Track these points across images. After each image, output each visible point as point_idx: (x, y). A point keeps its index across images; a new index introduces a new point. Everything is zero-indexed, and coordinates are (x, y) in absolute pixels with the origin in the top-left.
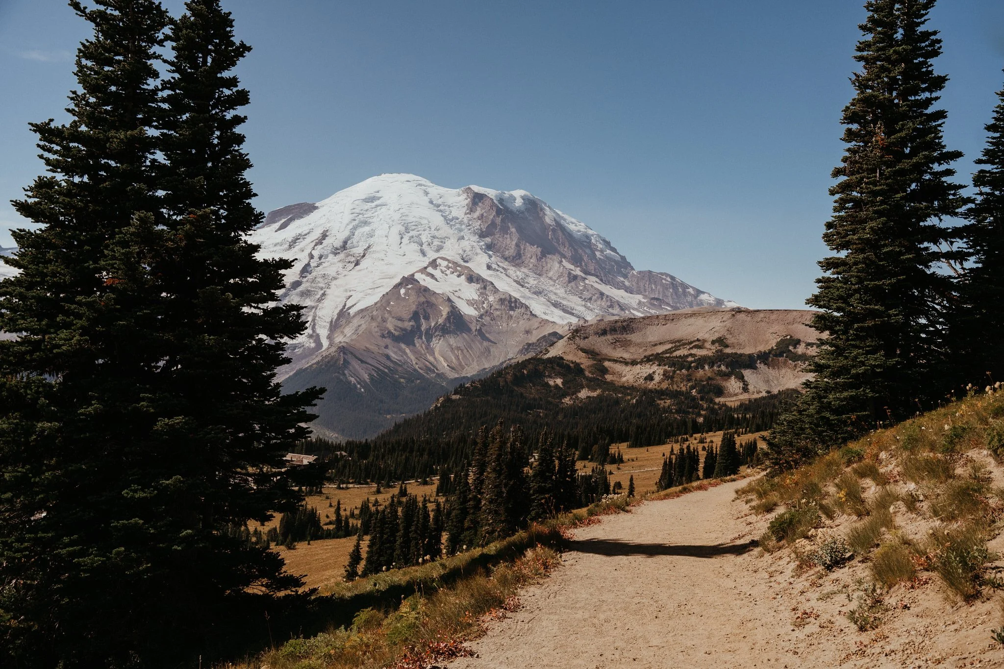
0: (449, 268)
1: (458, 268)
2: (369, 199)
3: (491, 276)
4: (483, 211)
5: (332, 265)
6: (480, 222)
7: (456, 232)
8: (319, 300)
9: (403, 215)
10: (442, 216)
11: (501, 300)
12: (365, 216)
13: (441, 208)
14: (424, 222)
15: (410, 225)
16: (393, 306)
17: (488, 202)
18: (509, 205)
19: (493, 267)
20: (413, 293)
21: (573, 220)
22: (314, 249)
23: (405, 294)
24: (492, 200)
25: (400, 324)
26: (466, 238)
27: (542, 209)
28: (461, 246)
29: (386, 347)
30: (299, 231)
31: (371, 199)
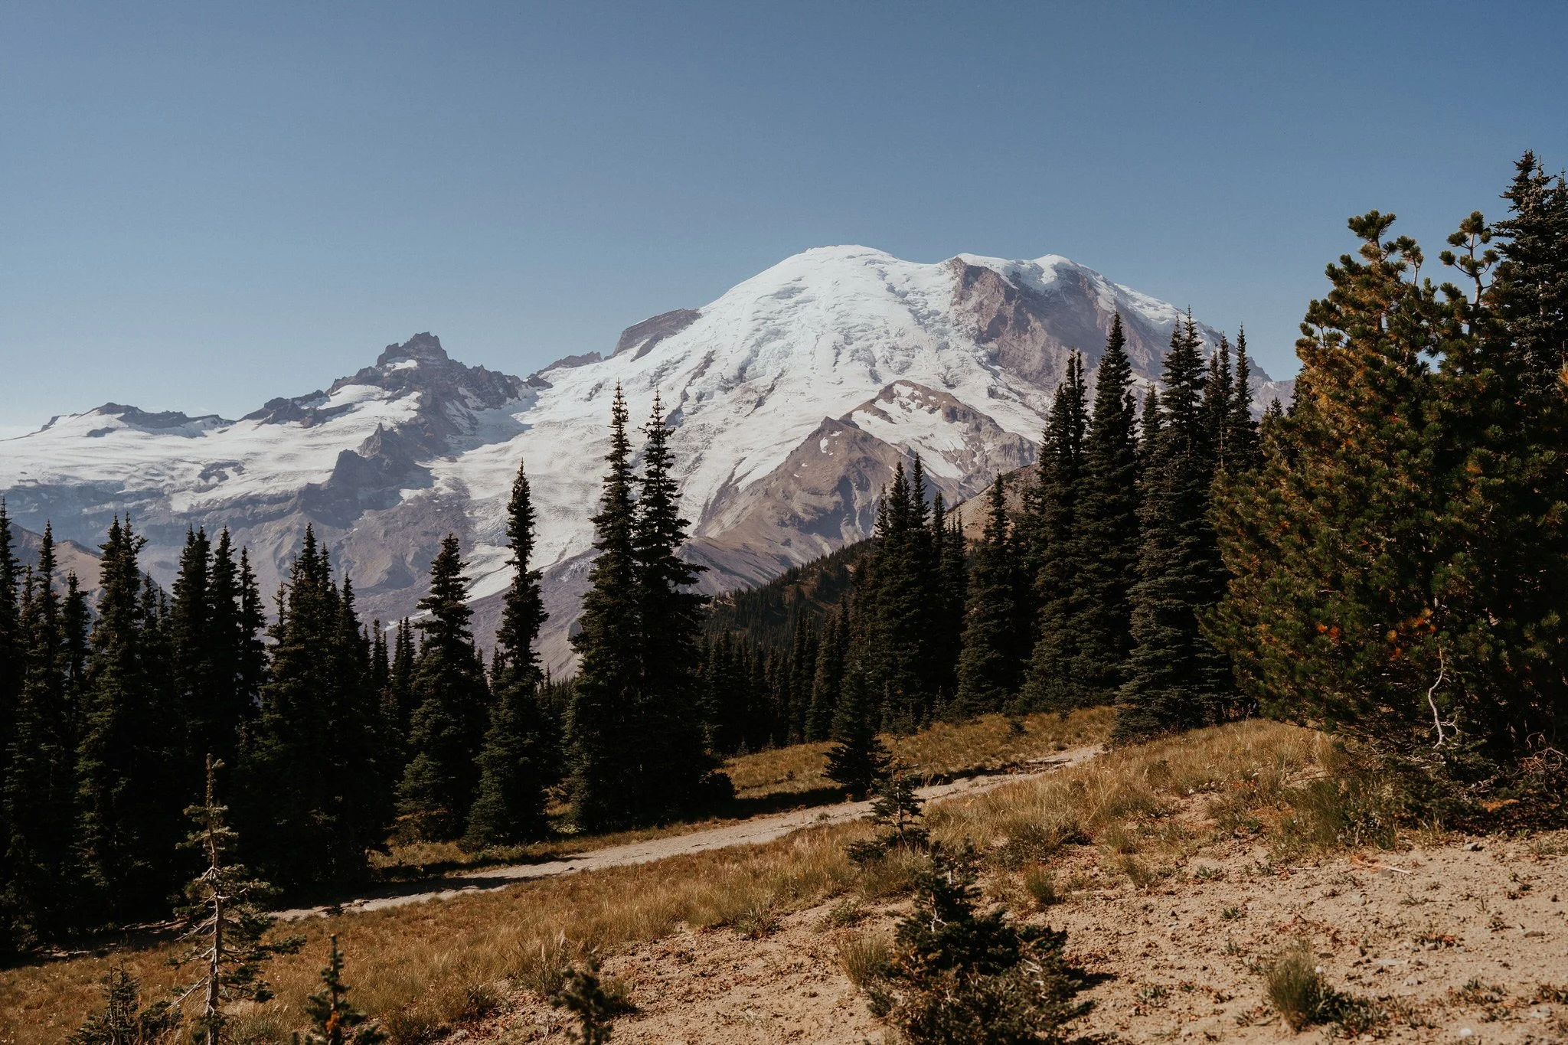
0: (916, 398)
1: (931, 398)
2: (784, 293)
3: (995, 407)
4: (983, 297)
5: (720, 408)
6: (976, 315)
7: (934, 337)
8: (689, 470)
9: (840, 315)
10: (911, 311)
11: (1004, 447)
12: (777, 322)
13: (909, 297)
14: (878, 323)
15: (852, 331)
16: (805, 470)
17: (990, 281)
18: (1029, 283)
19: (1000, 392)
20: (841, 445)
21: (1152, 300)
22: (690, 384)
23: (827, 448)
24: (997, 275)
25: (814, 500)
26: (952, 345)
27: (1091, 285)
28: (942, 360)
29: (787, 543)
30: (667, 357)
31: (788, 293)
